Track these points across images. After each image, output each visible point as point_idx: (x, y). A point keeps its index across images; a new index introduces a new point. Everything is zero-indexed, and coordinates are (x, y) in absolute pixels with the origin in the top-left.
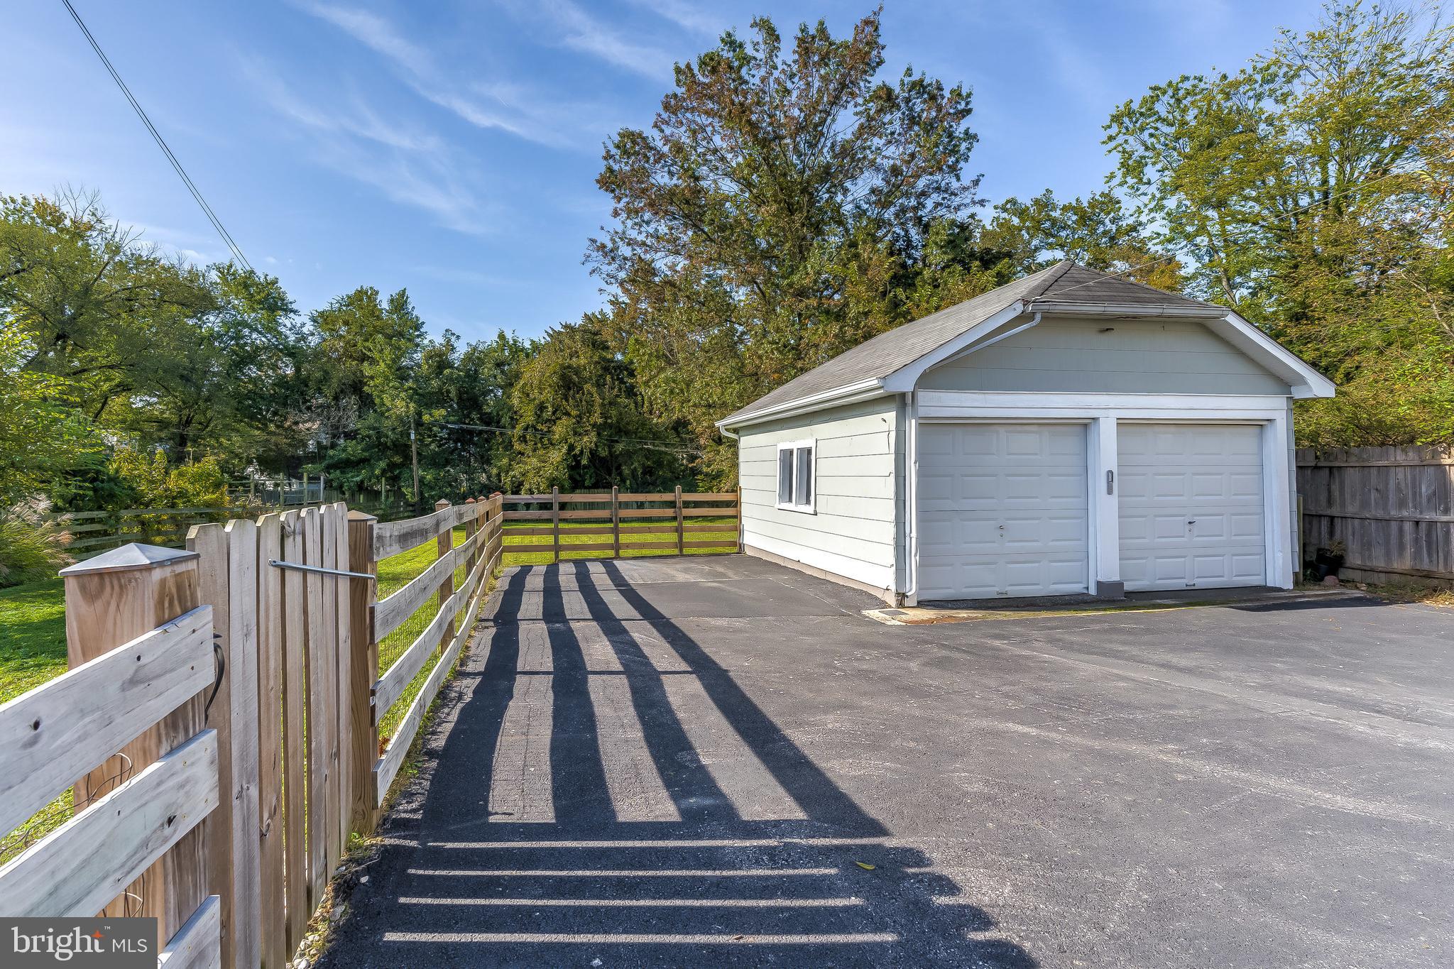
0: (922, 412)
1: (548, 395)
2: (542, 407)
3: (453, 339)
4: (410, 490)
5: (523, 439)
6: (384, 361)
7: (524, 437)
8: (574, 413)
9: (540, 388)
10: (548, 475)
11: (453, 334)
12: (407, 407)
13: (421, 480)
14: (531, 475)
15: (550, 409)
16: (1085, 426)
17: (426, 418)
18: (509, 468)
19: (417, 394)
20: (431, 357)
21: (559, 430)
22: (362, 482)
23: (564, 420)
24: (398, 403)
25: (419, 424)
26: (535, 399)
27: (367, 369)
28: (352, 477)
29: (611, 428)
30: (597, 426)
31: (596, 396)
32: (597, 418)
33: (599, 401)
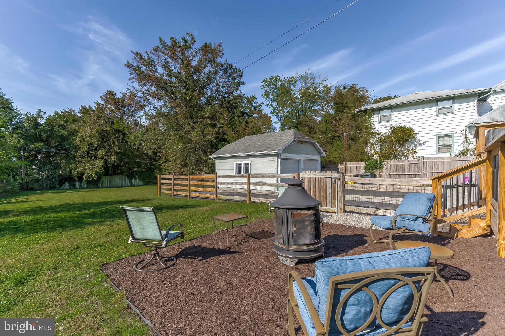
0: (282, 157)
1: (94, 140)
2: (91, 145)
3: (41, 113)
8: (108, 147)
9: (90, 137)
10: (95, 170)
11: (42, 111)
12: (19, 141)
14: (88, 170)
15: (95, 145)
16: (299, 160)
17: (32, 146)
18: (76, 168)
19: (24, 136)
21: (101, 153)
23: (103, 150)
25: (25, 149)
26: (87, 141)
29: (121, 154)
30: (117, 153)
31: (116, 142)
32: (117, 150)
33: (117, 144)
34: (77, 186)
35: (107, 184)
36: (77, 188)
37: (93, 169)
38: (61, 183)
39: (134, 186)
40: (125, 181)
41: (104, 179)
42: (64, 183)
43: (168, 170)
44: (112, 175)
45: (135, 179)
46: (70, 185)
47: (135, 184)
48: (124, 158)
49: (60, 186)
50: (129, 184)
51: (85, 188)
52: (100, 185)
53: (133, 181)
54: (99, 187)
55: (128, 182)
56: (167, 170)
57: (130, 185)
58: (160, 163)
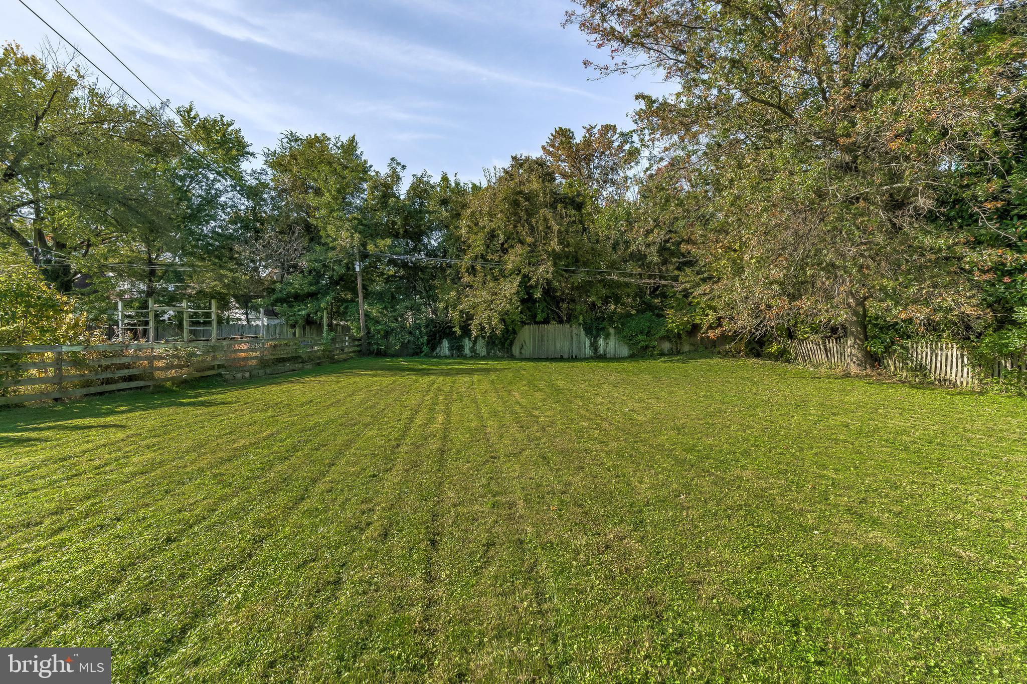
1: (499, 222)
2: (492, 235)
3: (399, 169)
4: (355, 324)
5: (472, 270)
6: (329, 191)
7: (473, 267)
8: (529, 240)
9: (491, 215)
10: (500, 309)
11: (399, 164)
12: (352, 237)
13: (367, 315)
14: (482, 307)
15: (502, 236)
17: (371, 247)
18: (458, 300)
19: (362, 225)
20: (376, 187)
21: (512, 260)
22: (308, 315)
23: (519, 249)
24: (344, 234)
25: (364, 256)
26: (484, 227)
27: (312, 200)
28: (299, 311)
29: (567, 258)
30: (556, 257)
31: (552, 223)
32: (554, 245)
33: (556, 228)
34: (467, 351)
35: (534, 347)
36: (465, 357)
37: (493, 306)
38: (434, 341)
39: (603, 358)
40: (579, 341)
41: (527, 334)
42: (440, 342)
43: (715, 309)
44: (546, 321)
45: (607, 336)
46: (451, 349)
47: (605, 351)
48: (573, 272)
49: (433, 349)
50: (589, 352)
51: (484, 358)
52: (516, 350)
53: (601, 342)
54: (512, 357)
55: (588, 343)
56: (710, 307)
57: (591, 353)
58: (688, 285)
